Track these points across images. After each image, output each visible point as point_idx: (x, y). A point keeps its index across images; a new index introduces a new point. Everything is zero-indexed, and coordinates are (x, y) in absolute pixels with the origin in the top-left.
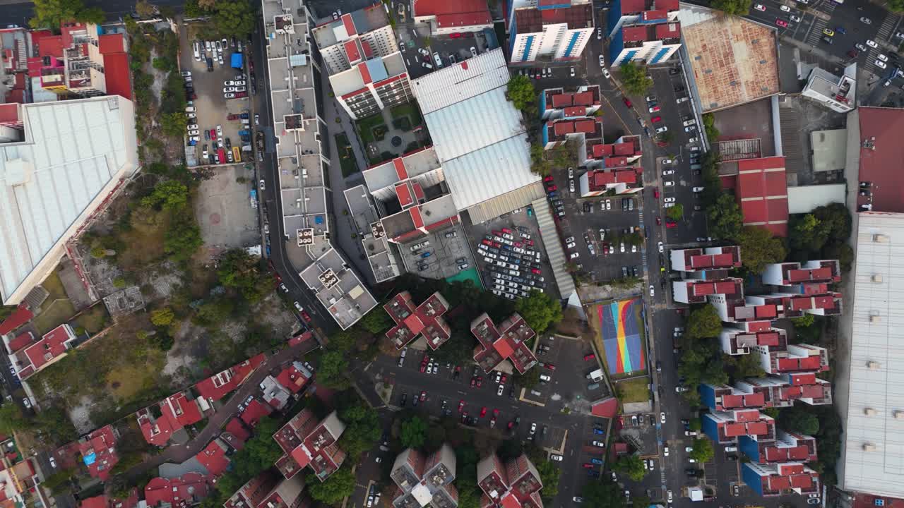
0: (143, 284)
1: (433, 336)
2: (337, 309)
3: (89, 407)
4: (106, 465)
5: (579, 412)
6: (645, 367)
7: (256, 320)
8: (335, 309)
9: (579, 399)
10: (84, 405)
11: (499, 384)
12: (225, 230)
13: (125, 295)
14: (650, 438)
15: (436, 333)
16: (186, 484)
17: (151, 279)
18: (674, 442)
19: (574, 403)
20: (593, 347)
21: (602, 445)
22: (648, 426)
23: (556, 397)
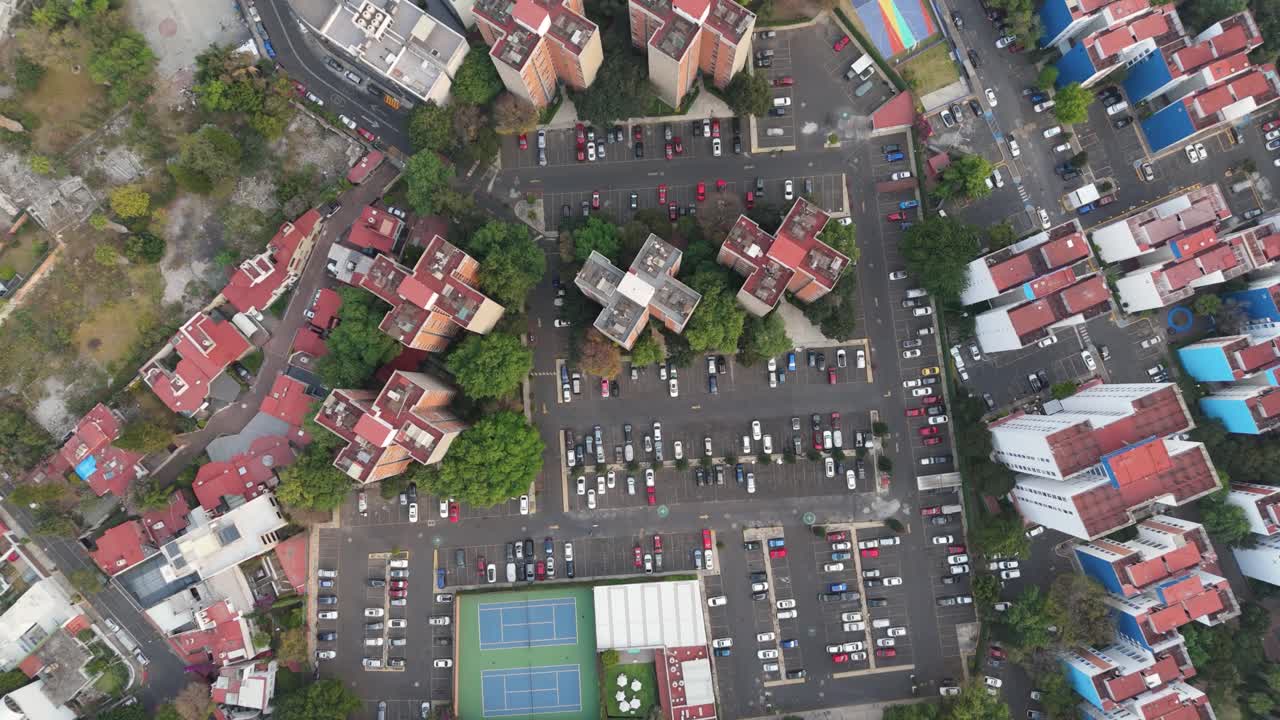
0: (86, 172)
1: (569, 30)
2: (403, 71)
3: (62, 394)
4: (115, 470)
5: (853, 139)
6: (935, 30)
7: (288, 168)
8: (398, 71)
9: (848, 118)
10: (52, 392)
11: (712, 137)
12: (189, 41)
13: (62, 195)
14: (981, 138)
15: (572, 25)
16: (256, 456)
17: (96, 161)
18: (1022, 130)
19: (840, 127)
20: (843, 26)
21: (907, 174)
22: (971, 121)
23: (810, 128)
